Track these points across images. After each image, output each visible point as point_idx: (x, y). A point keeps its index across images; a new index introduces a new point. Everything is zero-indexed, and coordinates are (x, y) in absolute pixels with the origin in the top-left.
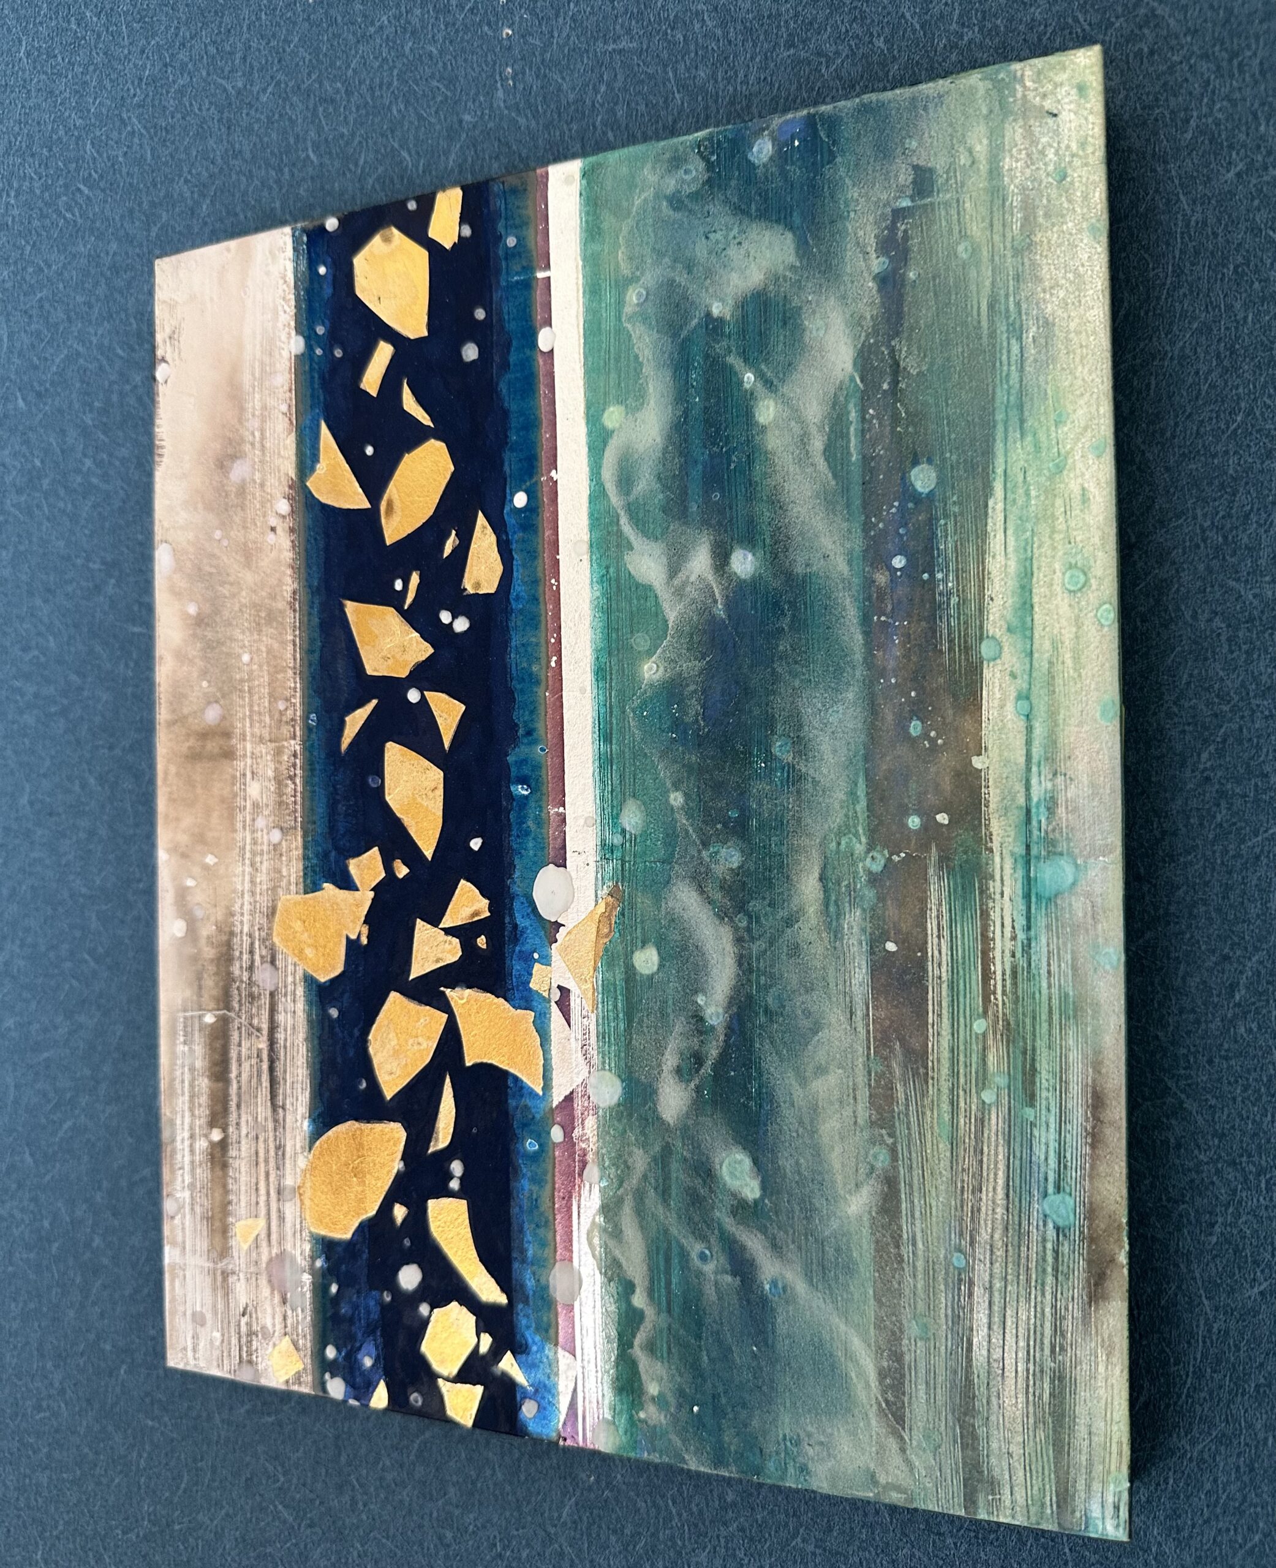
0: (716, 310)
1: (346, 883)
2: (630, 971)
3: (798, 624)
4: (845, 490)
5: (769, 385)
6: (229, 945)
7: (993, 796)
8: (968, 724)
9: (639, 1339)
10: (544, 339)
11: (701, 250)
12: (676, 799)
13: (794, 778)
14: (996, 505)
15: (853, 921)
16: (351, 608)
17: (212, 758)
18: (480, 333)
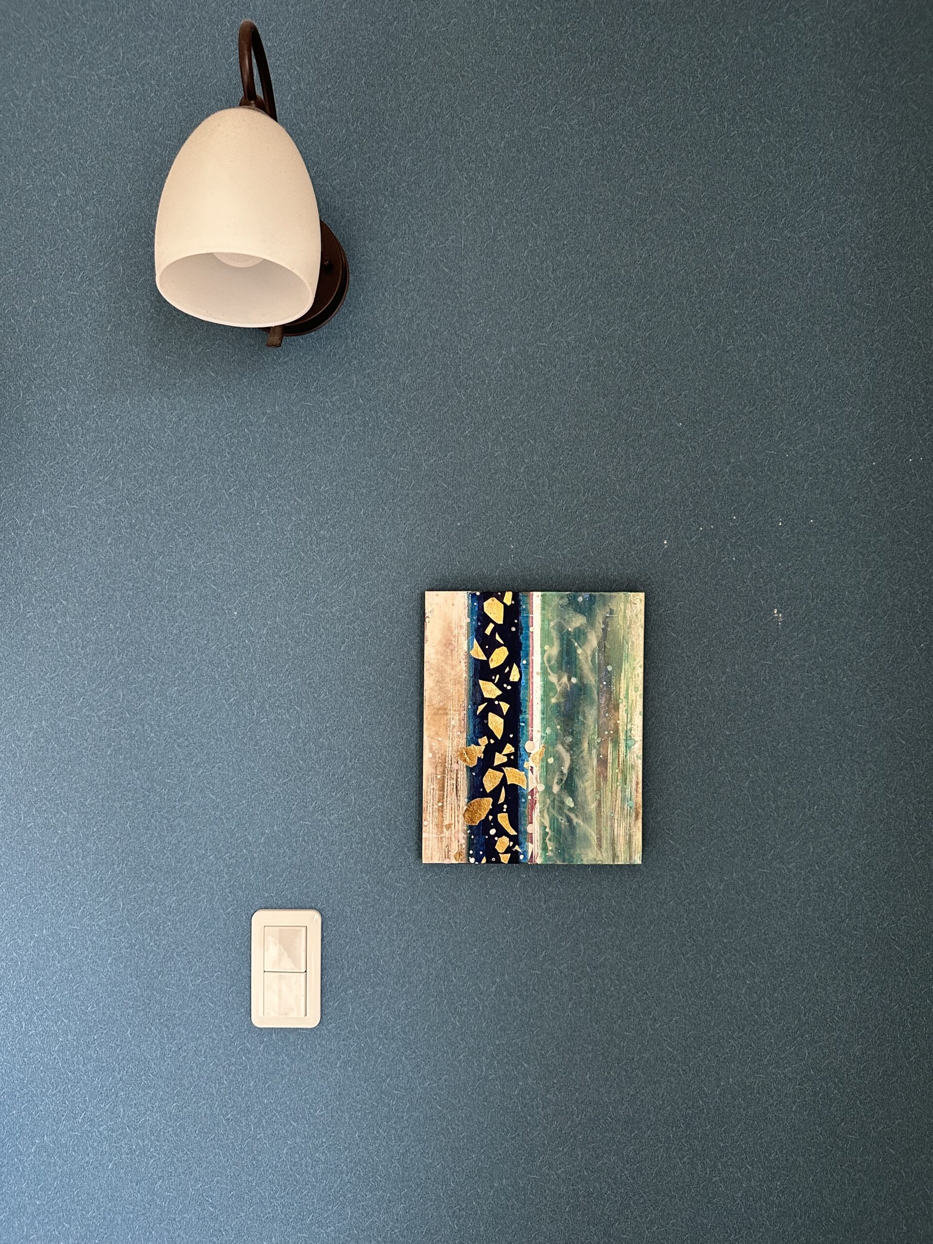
0: (570, 630)
1: (478, 744)
2: (547, 763)
3: (585, 693)
4: (595, 668)
5: (580, 646)
6: (445, 759)
7: (620, 728)
8: (616, 714)
9: (548, 838)
10: (531, 629)
11: (567, 617)
12: (558, 727)
13: (583, 723)
14: (623, 674)
15: (594, 751)
16: (481, 682)
17: (441, 714)
18: (516, 625)
